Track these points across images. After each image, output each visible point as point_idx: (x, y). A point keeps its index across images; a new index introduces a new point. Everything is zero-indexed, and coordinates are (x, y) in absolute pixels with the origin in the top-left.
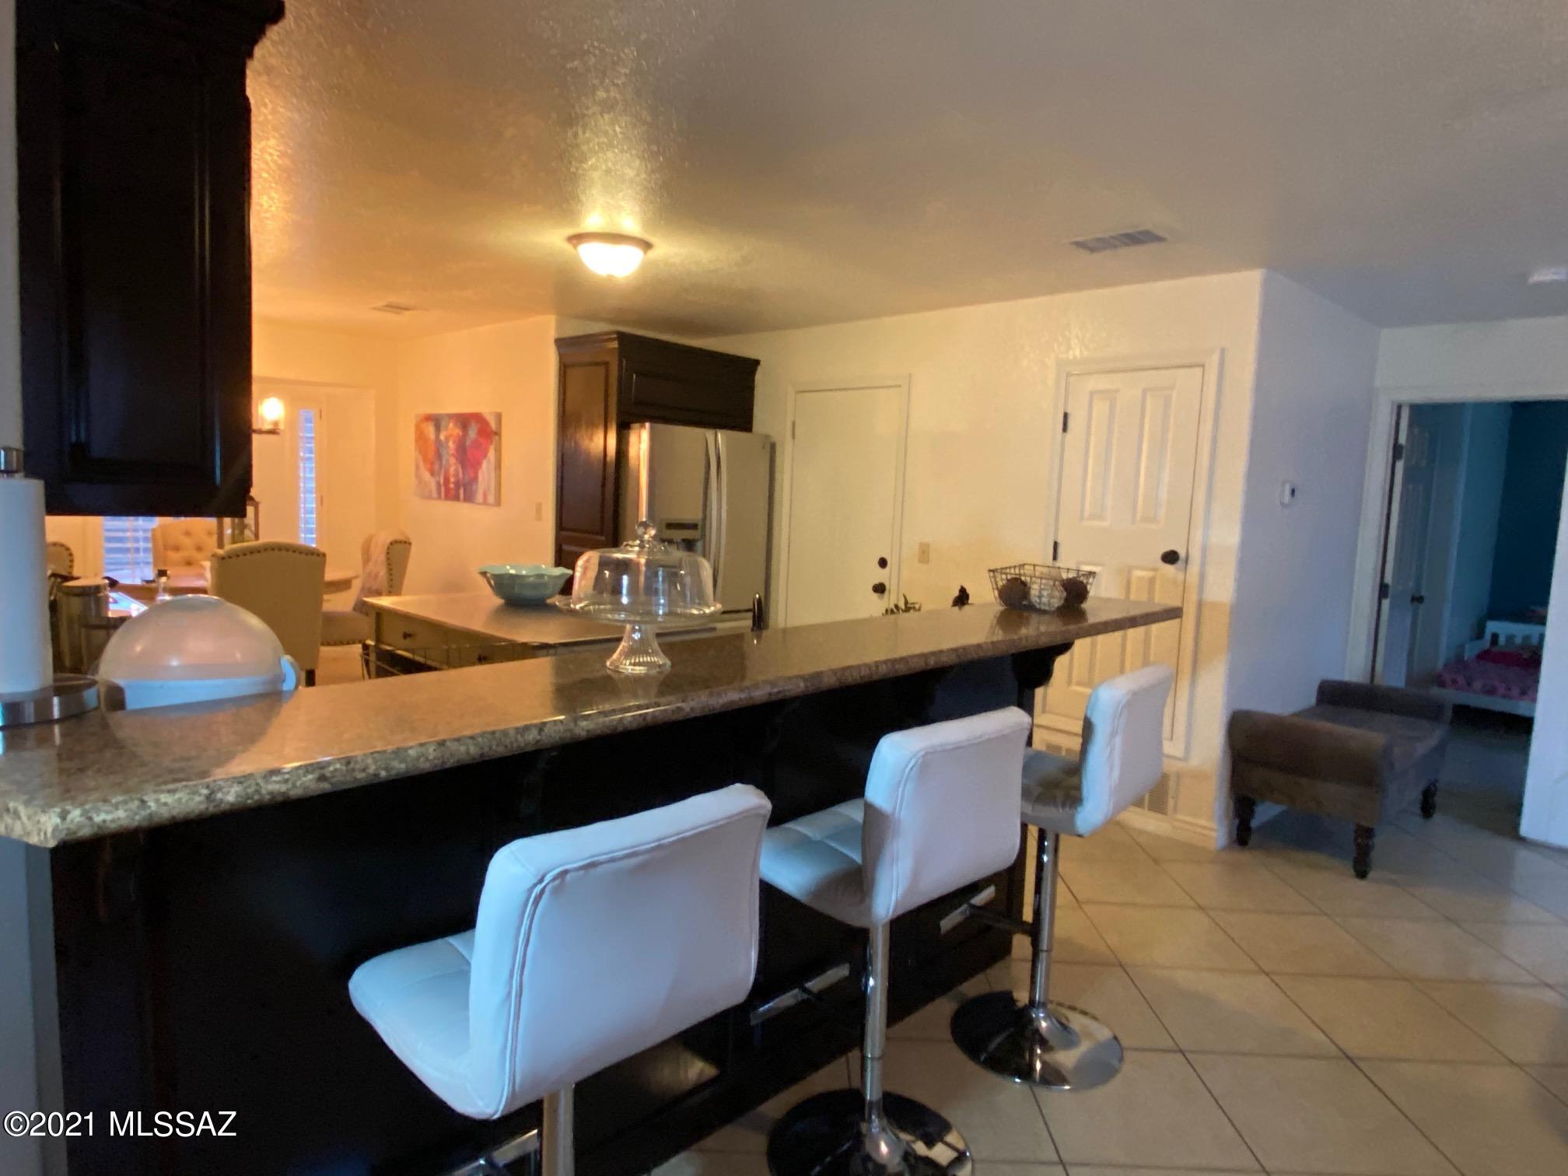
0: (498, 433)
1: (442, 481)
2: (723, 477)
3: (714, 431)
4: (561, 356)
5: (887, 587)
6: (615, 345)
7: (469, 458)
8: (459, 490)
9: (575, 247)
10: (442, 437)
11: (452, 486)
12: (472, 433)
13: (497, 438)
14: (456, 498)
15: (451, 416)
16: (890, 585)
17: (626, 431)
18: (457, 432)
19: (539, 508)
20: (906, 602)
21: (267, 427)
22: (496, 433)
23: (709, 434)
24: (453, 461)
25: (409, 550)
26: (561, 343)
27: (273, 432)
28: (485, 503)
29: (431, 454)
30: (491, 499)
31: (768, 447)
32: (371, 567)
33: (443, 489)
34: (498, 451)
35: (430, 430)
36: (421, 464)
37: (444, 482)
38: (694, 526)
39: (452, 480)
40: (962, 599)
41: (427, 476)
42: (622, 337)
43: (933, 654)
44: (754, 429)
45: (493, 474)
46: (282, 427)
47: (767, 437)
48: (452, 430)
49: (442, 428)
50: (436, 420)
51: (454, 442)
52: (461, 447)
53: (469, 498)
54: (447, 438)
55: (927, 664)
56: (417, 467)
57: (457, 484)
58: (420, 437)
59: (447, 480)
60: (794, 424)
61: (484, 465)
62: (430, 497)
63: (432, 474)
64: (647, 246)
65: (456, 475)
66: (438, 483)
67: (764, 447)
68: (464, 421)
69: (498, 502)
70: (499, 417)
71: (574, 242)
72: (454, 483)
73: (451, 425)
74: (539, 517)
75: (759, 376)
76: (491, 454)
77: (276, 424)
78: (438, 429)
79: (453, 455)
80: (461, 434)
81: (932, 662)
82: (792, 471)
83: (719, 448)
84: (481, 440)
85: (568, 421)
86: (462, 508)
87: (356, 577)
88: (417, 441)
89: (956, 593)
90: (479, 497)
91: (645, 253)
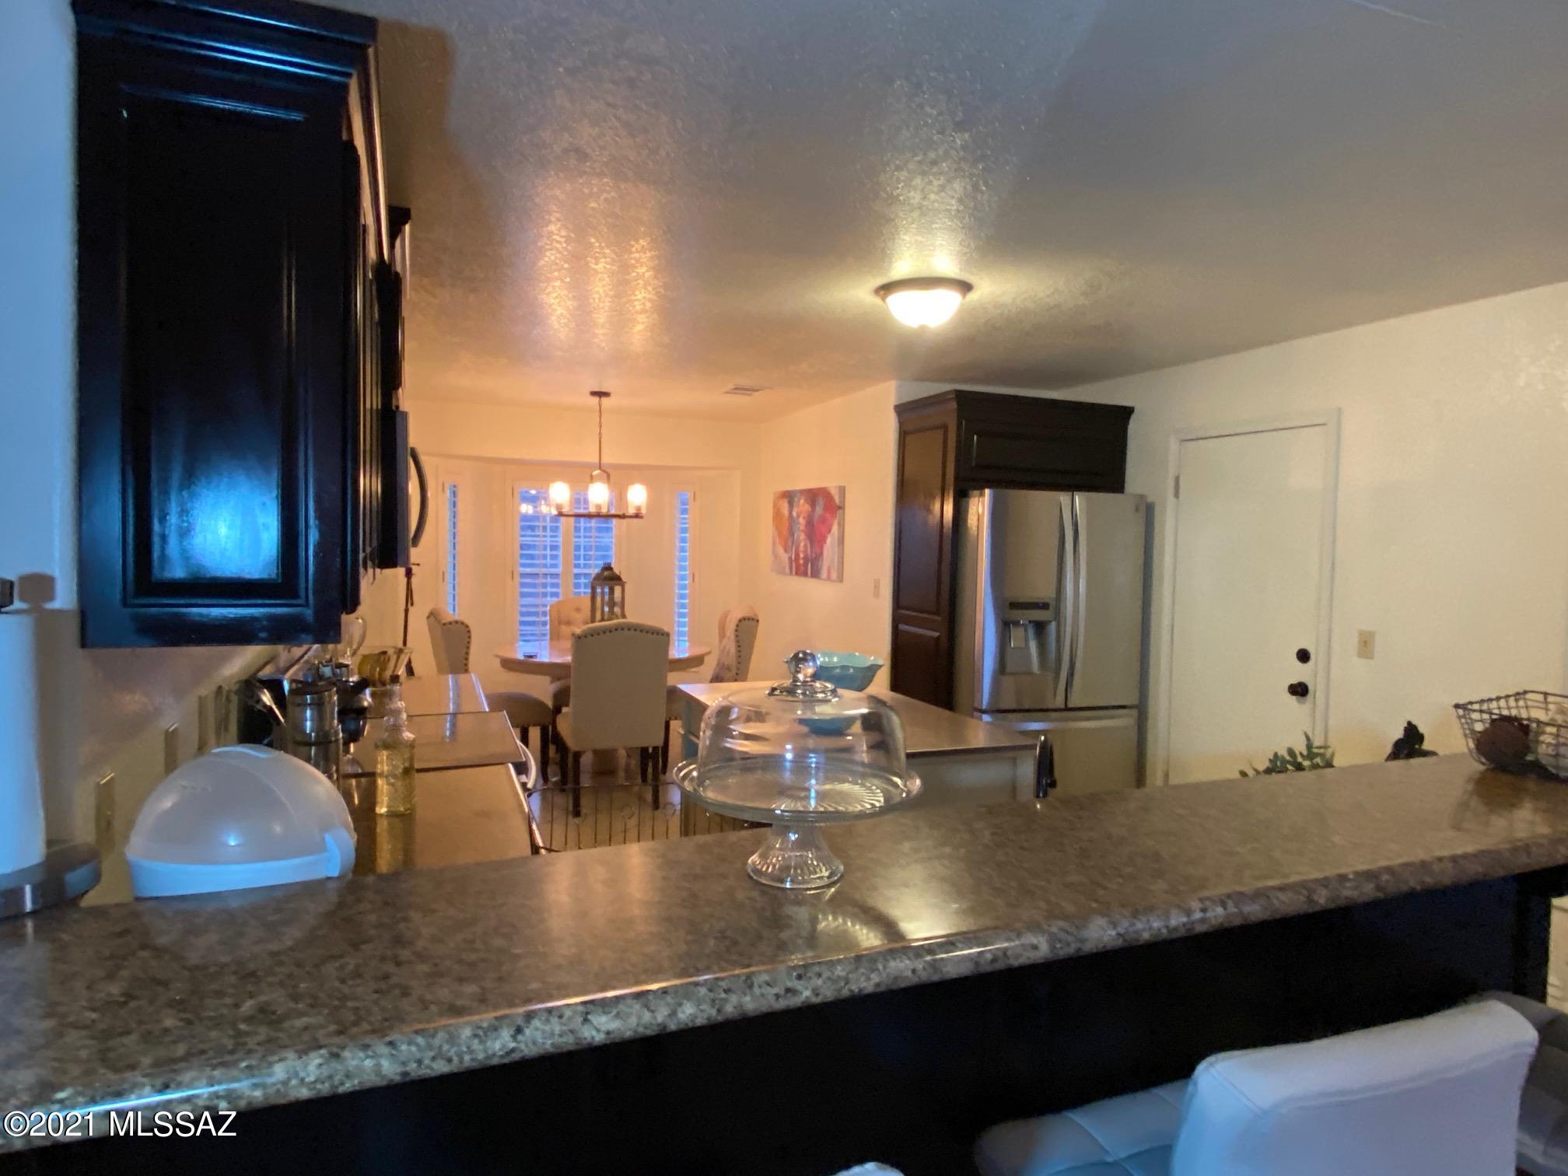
0: (841, 508)
1: (793, 556)
2: (1081, 550)
3: (1071, 493)
4: (901, 424)
5: (1311, 688)
6: (954, 405)
7: (816, 533)
8: (808, 566)
9: (884, 299)
10: (794, 514)
11: (801, 562)
12: (819, 510)
13: (841, 511)
14: (805, 574)
15: (804, 492)
16: (1315, 686)
17: (965, 499)
18: (807, 507)
19: (877, 586)
20: (1309, 746)
21: (631, 511)
22: (840, 508)
23: (1064, 498)
24: (802, 536)
25: (757, 627)
26: (901, 410)
27: (637, 516)
28: (829, 578)
29: (785, 532)
30: (834, 575)
31: (1143, 508)
32: (725, 641)
33: (794, 564)
34: (842, 526)
35: (785, 506)
36: (777, 540)
37: (795, 557)
38: (1045, 606)
39: (802, 555)
40: (1410, 744)
41: (780, 550)
42: (960, 396)
43: (1325, 882)
44: (1127, 486)
45: (836, 549)
46: (644, 511)
47: (1142, 497)
48: (802, 505)
49: (795, 504)
50: (789, 496)
51: (804, 518)
52: (810, 523)
53: (816, 574)
54: (798, 516)
55: (1310, 900)
56: (774, 543)
57: (806, 559)
58: (777, 514)
59: (797, 555)
60: (1177, 480)
61: (829, 540)
62: (783, 573)
63: (786, 551)
64: (965, 287)
65: (805, 551)
66: (790, 558)
67: (1137, 510)
68: (813, 495)
69: (840, 579)
70: (842, 491)
71: (882, 292)
72: (803, 558)
73: (802, 501)
74: (877, 594)
75: (1133, 426)
76: (835, 529)
77: (639, 508)
78: (791, 504)
79: (803, 531)
80: (810, 509)
81: (1322, 899)
82: (1176, 534)
83: (1076, 515)
84: (828, 515)
85: (906, 491)
86: (807, 585)
87: (709, 653)
88: (774, 519)
89: (1399, 734)
90: (824, 574)
91: (964, 296)
